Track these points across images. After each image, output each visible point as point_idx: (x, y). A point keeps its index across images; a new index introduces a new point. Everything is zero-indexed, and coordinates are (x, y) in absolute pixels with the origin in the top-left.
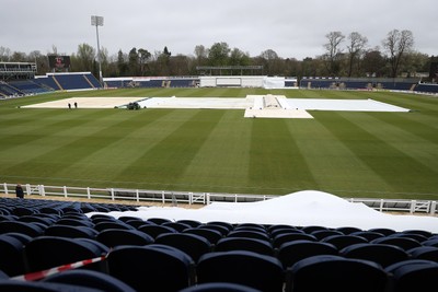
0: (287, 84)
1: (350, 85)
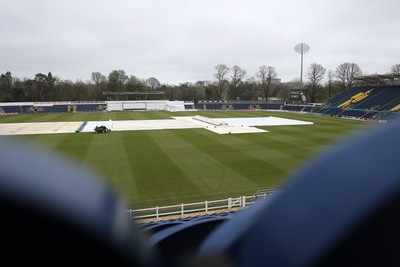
0: (187, 107)
1: (237, 107)
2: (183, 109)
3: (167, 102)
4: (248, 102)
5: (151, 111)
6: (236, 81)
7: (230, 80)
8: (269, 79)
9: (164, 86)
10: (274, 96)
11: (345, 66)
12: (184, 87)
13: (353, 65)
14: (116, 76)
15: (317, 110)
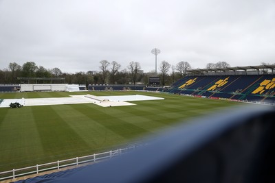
0: (81, 88)
1: (115, 88)
2: (78, 90)
3: (67, 85)
4: (122, 86)
5: (55, 91)
6: (114, 72)
7: (110, 71)
8: (136, 70)
9: (65, 74)
10: (139, 81)
11: (182, 64)
12: (79, 75)
13: (186, 63)
14: (29, 66)
15: (166, 90)
